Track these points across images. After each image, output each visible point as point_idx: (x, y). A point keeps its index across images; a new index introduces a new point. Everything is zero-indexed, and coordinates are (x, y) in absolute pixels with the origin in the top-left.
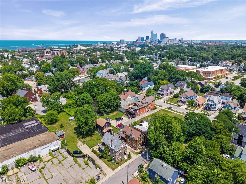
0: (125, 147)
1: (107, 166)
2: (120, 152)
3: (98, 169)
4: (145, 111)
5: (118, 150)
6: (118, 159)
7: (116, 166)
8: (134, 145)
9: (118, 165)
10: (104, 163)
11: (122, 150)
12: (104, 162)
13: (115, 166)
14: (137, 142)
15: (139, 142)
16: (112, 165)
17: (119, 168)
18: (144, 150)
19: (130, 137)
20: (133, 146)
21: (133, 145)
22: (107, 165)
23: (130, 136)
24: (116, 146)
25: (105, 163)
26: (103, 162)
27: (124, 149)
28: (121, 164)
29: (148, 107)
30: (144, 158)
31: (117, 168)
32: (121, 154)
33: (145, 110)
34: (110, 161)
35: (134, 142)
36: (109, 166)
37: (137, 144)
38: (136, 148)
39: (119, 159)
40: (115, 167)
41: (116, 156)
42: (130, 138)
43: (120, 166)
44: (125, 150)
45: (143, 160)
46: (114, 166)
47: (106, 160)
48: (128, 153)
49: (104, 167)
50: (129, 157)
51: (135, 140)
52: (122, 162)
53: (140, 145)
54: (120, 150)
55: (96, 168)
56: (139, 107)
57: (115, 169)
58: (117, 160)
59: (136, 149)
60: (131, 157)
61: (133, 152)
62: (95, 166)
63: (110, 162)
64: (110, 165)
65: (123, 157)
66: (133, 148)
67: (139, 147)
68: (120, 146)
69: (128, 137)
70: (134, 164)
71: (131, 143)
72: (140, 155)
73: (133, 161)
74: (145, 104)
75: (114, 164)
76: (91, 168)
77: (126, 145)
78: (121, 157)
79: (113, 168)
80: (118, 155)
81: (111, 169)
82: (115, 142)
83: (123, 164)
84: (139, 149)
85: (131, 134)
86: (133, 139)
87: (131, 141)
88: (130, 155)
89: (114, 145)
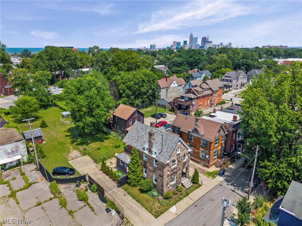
0: (184, 156)
1: (139, 204)
2: (173, 167)
3: (114, 212)
4: (207, 105)
5: (168, 162)
6: (167, 185)
7: (164, 204)
8: (203, 156)
9: (167, 201)
10: (131, 198)
11: (179, 161)
12: (129, 193)
13: (159, 205)
14: (212, 148)
15: (215, 148)
16: (152, 203)
17: (173, 209)
18: (227, 167)
19: (191, 136)
20: (199, 158)
21: (201, 156)
22: (138, 201)
23: (192, 134)
24: (163, 150)
25: (134, 198)
26: (126, 193)
27: (184, 161)
28: (178, 199)
29: (211, 97)
30: (235, 186)
31: (166, 210)
32: (176, 173)
33: (206, 103)
34: (146, 192)
35: (203, 148)
36: (143, 205)
37: (212, 152)
38: (209, 162)
39: (171, 186)
40: (162, 208)
41: (165, 177)
42: (191, 139)
43: (174, 206)
44: (186, 163)
45: (233, 191)
46: (157, 204)
47: (136, 190)
48: (191, 173)
49: (131, 207)
50: (193, 183)
51: (207, 142)
52: (178, 196)
53: (216, 157)
54: (174, 161)
55: (108, 211)
56: (197, 94)
57: (162, 213)
58: (166, 190)
59: (207, 164)
60: (200, 183)
62: (105, 205)
63: (145, 196)
64: (147, 202)
65: (179, 182)
66: (200, 162)
67: (214, 160)
68: (175, 151)
69: (188, 137)
70: (213, 200)
71: (196, 150)
72: (221, 179)
73: (208, 192)
74: (207, 91)
75: (159, 200)
76: (93, 211)
77: (188, 149)
78: (175, 181)
79: (155, 212)
80: (168, 174)
81: (151, 213)
82: (161, 141)
83: (182, 200)
84: (214, 165)
85: (196, 128)
86: (202, 139)
87: (195, 147)
88: (197, 177)
89: (158, 148)
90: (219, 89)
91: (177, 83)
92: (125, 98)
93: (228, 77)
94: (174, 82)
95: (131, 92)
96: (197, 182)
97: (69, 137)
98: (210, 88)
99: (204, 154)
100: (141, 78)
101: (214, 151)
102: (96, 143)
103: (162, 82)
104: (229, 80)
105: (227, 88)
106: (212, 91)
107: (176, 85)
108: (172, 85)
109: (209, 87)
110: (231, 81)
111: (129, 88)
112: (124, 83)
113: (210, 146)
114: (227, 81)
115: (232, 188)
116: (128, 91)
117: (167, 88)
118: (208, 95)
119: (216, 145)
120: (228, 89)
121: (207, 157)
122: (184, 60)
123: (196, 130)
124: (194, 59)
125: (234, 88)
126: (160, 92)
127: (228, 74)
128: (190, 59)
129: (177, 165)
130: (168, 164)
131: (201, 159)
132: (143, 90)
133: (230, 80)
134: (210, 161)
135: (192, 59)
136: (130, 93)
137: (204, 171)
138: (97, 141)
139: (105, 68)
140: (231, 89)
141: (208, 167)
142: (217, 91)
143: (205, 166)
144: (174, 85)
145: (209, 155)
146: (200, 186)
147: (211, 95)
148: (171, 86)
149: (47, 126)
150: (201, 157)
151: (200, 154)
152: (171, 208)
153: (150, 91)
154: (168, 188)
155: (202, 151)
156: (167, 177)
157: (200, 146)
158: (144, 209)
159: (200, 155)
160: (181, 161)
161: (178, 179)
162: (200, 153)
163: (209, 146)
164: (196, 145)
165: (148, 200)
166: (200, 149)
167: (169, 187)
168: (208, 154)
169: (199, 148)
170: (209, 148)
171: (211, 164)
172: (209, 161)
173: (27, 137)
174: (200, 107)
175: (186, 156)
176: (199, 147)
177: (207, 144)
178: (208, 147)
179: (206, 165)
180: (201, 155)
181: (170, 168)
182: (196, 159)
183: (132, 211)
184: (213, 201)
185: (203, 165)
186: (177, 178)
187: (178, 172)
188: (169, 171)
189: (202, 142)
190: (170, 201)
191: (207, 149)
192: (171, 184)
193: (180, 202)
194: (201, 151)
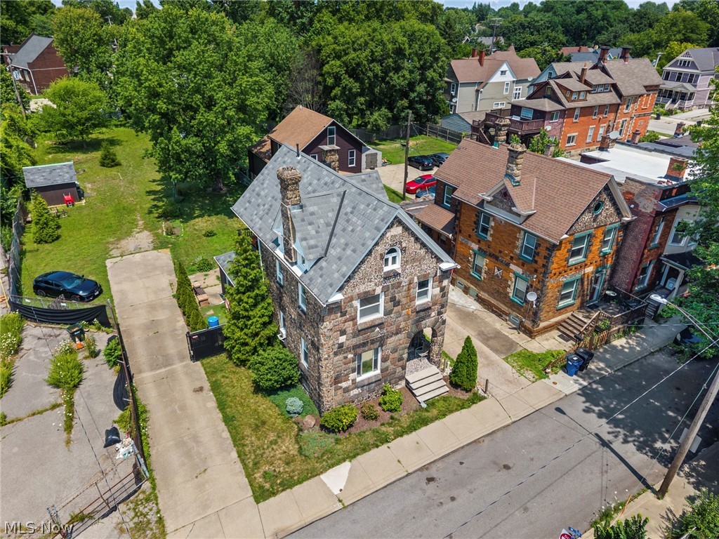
0: (423, 284)
1: (226, 434)
2: (362, 321)
3: (125, 448)
4: (594, 141)
5: (338, 297)
6: (337, 380)
7: (312, 449)
8: (517, 291)
9: (330, 439)
10: (212, 404)
11: (395, 302)
12: (215, 387)
13: (294, 450)
14: (554, 267)
15: (567, 269)
16: (272, 436)
17: (336, 479)
18: (607, 342)
19: (487, 218)
20: (503, 297)
21: (511, 291)
22: (228, 420)
23: (489, 209)
24: (332, 252)
25: (222, 406)
26: (207, 386)
27: (419, 302)
28: (369, 438)
29: (612, 116)
30: (616, 423)
31: (313, 473)
32: (382, 341)
33: (591, 133)
34: (270, 391)
35: (523, 264)
36: (238, 441)
37: (551, 283)
38: (535, 317)
39: (355, 385)
40: (298, 465)
41: (324, 353)
42: (485, 230)
43: (347, 465)
44: (427, 309)
45: (605, 444)
46: (289, 446)
47: (241, 381)
48: (452, 346)
49: (195, 438)
50: (455, 385)
51: (540, 242)
52: (375, 425)
53: (569, 301)
54: (369, 299)
55: (111, 438)
56: (563, 100)
57: (288, 485)
58: (331, 398)
59: (528, 324)
60: (479, 389)
61: (506, 348)
62: (118, 413)
63: (263, 404)
64: (256, 428)
65: (397, 375)
66: (507, 314)
67: (560, 314)
68: (371, 259)
69: (475, 223)
70: (507, 467)
71: (496, 270)
72: (568, 384)
73: (498, 430)
74: (600, 95)
75: (300, 430)
76: (69, 427)
77: (439, 260)
78: (378, 371)
79: (265, 475)
80: (341, 346)
81: (248, 476)
82: (332, 215)
83: (385, 446)
84: (558, 329)
85: (505, 188)
86: (522, 233)
87: (497, 258)
88: (468, 367)
89: (312, 242)
90: (644, 91)
91: (514, 73)
92: (338, 102)
93: (684, 64)
94: (505, 67)
95: (357, 85)
96: (466, 385)
97: (153, 197)
98: (614, 86)
99: (522, 286)
100: (394, 41)
101: (563, 280)
102: (214, 218)
103: (464, 68)
104: (686, 74)
105: (674, 102)
106: (620, 95)
107: (509, 78)
108: (497, 78)
109: (610, 81)
110: (692, 79)
111: (354, 72)
112: (338, 57)
113: (548, 258)
114: (678, 79)
115: (604, 428)
116: (347, 81)
117: (480, 85)
118: (602, 108)
119: (573, 261)
120: (676, 106)
121: (532, 297)
122: (557, 19)
123: (504, 197)
124: (590, 17)
125: (699, 102)
126: (456, 96)
127: (687, 55)
128: (575, 17)
129: (387, 313)
130: (336, 308)
131: (512, 304)
132: (397, 80)
133: (692, 75)
134: (542, 315)
135: (583, 15)
136: (356, 87)
137: (513, 344)
138: (217, 214)
139: (302, 17)
140: (687, 104)
141: (530, 334)
142: (636, 97)
143: (521, 328)
144: (503, 77)
145: (541, 291)
146: (477, 399)
147: (615, 108)
148: (493, 80)
149: (118, 164)
150: (511, 295)
151: (509, 286)
152: (331, 471)
153: (421, 88)
154: (340, 391)
155: (517, 276)
156: (336, 354)
157: (512, 258)
158: (234, 455)
159: (508, 290)
160: (404, 301)
161: (388, 363)
162: (510, 283)
163: (545, 257)
164: (500, 252)
165: (264, 423)
166: (512, 267)
167: (347, 390)
168: (536, 290)
169: (508, 265)
170: (544, 266)
171: (542, 325)
172: (535, 314)
173: (32, 181)
174: (567, 145)
175: (430, 284)
176: (508, 258)
177: (539, 250)
178: (541, 261)
179: (525, 327)
180: (512, 287)
181: (351, 323)
182: (493, 301)
183: (188, 454)
184: (505, 472)
185: (514, 323)
186: (384, 360)
187: (392, 342)
188: (343, 333)
189: (520, 241)
190: (337, 441)
191: (536, 271)
192: (359, 379)
193: (374, 451)
194: (514, 273)
